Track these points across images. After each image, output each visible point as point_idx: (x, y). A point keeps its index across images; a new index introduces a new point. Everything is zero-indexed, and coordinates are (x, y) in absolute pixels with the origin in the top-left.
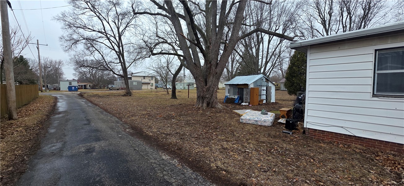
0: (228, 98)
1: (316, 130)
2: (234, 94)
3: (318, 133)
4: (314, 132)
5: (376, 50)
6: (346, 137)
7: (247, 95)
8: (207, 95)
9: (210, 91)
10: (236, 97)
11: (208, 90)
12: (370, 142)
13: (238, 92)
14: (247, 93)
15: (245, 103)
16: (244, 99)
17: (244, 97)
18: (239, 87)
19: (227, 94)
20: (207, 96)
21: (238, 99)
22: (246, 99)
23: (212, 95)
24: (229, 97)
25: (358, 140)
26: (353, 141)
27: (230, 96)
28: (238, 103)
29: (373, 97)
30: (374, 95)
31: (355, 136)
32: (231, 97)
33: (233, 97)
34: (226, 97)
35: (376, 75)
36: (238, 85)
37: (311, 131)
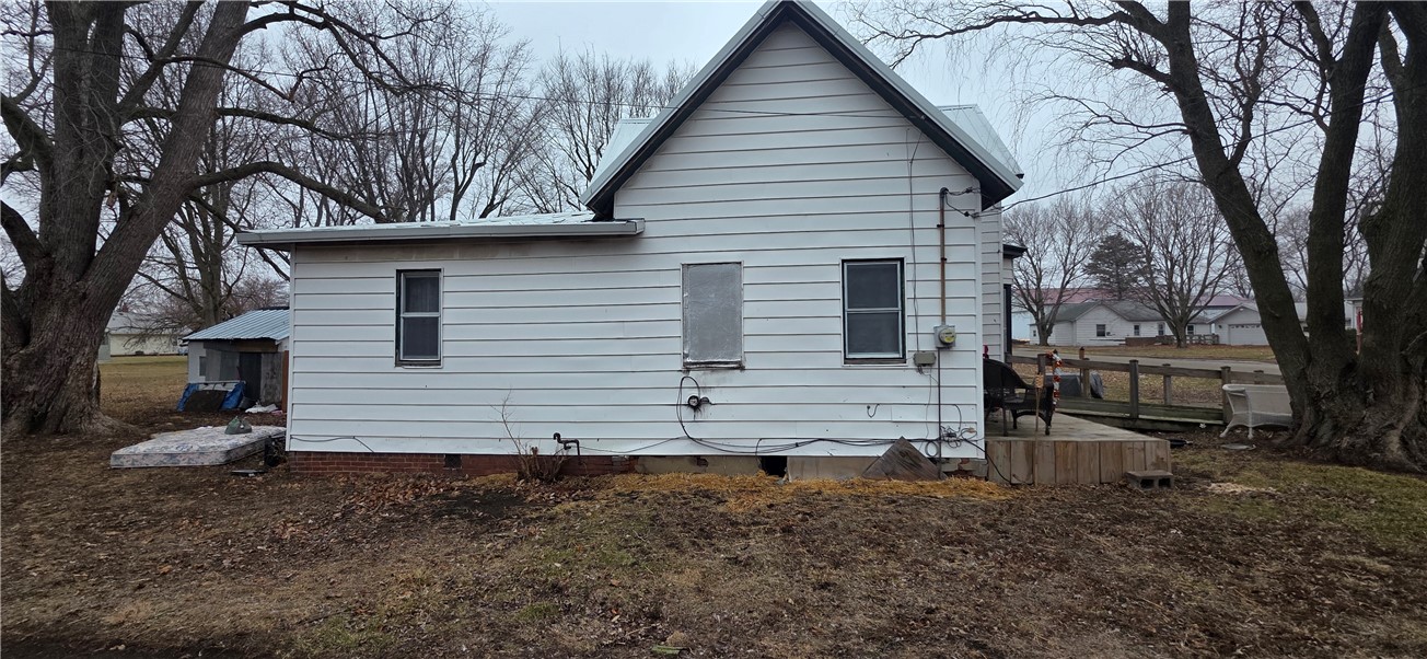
0: (197, 392)
1: (309, 453)
2: (224, 377)
3: (314, 459)
4: (305, 459)
5: (399, 272)
6: (362, 459)
7: (272, 377)
8: (31, 384)
9: (45, 367)
10: (230, 387)
11: (35, 363)
12: (395, 460)
13: (240, 369)
14: (272, 370)
15: (264, 405)
16: (263, 393)
17: (262, 386)
18: (243, 349)
19: (196, 378)
20: (31, 388)
21: (238, 393)
22: (268, 393)
23: (61, 383)
24: (201, 387)
25: (380, 460)
26: (372, 464)
27: (206, 384)
28: (236, 407)
29: (397, 365)
30: (399, 363)
31: (373, 454)
32: (210, 387)
33: (219, 387)
34: (191, 390)
35: (402, 320)
36: (237, 341)
37: (299, 459)
